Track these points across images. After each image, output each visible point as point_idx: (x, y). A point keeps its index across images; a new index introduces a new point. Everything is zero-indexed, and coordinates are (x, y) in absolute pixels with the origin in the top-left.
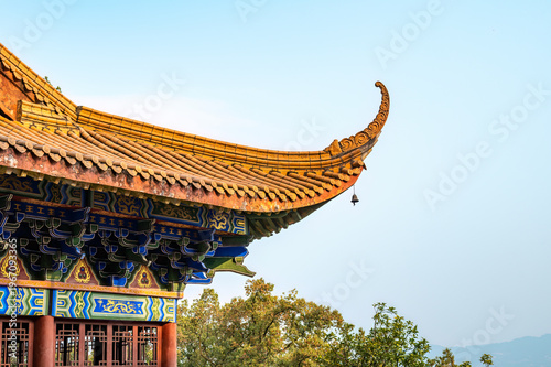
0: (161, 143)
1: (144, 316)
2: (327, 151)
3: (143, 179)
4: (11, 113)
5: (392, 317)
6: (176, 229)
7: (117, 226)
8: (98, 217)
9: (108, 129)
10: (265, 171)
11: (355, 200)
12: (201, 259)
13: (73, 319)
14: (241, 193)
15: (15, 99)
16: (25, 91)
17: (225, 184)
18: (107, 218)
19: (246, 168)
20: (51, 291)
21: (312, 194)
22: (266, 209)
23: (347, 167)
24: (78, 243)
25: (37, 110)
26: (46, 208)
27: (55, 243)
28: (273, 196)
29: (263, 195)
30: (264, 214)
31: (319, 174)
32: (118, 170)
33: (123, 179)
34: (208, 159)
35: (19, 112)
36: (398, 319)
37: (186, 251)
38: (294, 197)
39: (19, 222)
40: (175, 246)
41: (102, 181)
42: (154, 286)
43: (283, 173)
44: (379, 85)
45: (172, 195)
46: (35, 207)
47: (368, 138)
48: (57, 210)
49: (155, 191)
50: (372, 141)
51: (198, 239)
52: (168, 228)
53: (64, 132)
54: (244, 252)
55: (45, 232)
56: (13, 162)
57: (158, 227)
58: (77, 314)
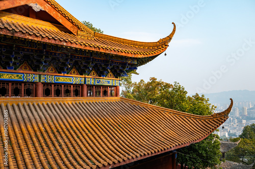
0: (115, 41)
1: (110, 84)
2: (158, 42)
3: (103, 49)
4: (75, 34)
5: (178, 85)
6: (118, 63)
7: (101, 62)
8: (96, 59)
9: (102, 38)
10: (142, 47)
11: (165, 55)
12: (125, 70)
13: (91, 85)
14: (132, 53)
15: (76, 30)
16: (79, 28)
17: (127, 50)
18: (98, 60)
19: (137, 47)
20: (85, 78)
21: (153, 53)
22: (140, 57)
23: (164, 46)
24: (91, 66)
25: (82, 33)
26: (81, 57)
27: (85, 66)
28: (142, 53)
29: (139, 53)
30: (139, 58)
31: (156, 48)
32: (96, 46)
33: (97, 48)
34: (127, 45)
35: (77, 33)
36: (180, 86)
37: (120, 68)
38: (148, 54)
39: (74, 61)
40: (118, 67)
41: (91, 49)
42: (113, 77)
43: (147, 48)
44: (173, 23)
45: (112, 53)
46: (78, 57)
47: (170, 38)
48: (84, 58)
49: (107, 52)
50: (170, 39)
51: (124, 65)
52: (115, 62)
53: (90, 39)
54: (136, 69)
55: (81, 63)
56: (65, 44)
57: (113, 62)
58: (92, 84)
